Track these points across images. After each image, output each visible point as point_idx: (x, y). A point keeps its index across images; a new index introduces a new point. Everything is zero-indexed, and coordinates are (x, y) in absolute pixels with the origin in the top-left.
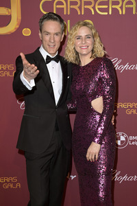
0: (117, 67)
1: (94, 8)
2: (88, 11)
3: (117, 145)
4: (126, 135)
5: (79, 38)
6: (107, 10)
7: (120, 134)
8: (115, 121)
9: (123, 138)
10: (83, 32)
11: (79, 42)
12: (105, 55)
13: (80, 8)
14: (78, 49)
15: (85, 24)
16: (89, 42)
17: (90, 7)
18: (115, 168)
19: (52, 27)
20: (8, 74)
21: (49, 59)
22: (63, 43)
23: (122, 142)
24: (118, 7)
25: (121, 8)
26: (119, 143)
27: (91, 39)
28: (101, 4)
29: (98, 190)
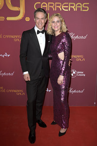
0: (72, 37)
1: (61, 7)
2: (58, 9)
3: (71, 76)
4: (76, 71)
5: (54, 22)
6: (68, 8)
7: (73, 70)
8: (71, 64)
9: (74, 73)
10: (56, 19)
11: (53, 24)
12: (67, 31)
13: (54, 7)
14: (53, 28)
15: (57, 15)
16: (58, 24)
17: (59, 7)
18: (69, 87)
19: (40, 15)
20: (18, 40)
21: (38, 32)
22: (46, 23)
23: (74, 74)
24: (73, 7)
25: (75, 7)
26: (72, 75)
27: (60, 23)
28: (65, 5)
29: (61, 97)
